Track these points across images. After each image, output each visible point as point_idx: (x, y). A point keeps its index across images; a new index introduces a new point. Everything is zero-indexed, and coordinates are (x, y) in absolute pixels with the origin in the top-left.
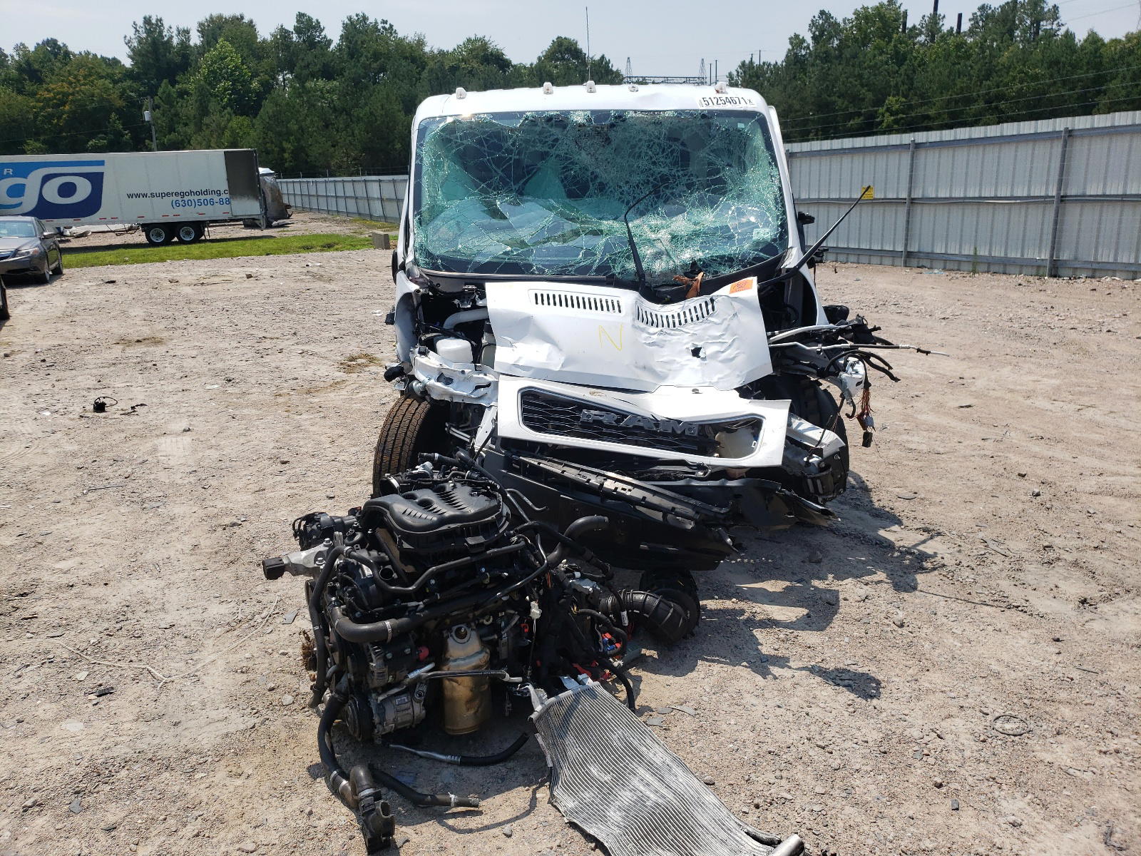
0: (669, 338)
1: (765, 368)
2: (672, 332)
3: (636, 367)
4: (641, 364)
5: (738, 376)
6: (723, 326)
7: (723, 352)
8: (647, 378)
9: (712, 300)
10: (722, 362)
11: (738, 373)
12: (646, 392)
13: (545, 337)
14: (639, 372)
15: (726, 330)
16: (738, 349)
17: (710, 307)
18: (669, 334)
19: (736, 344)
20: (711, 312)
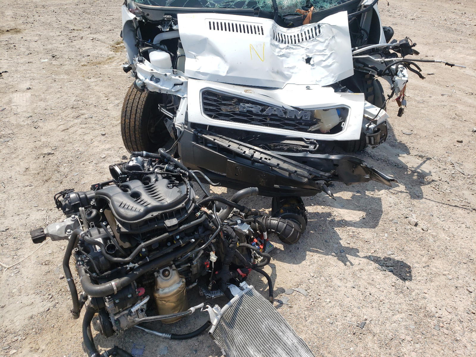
0: (292, 51)
1: (349, 71)
2: (294, 47)
3: (273, 72)
4: (276, 70)
5: (333, 77)
6: (325, 44)
7: (324, 61)
8: (279, 79)
9: (319, 26)
10: (324, 67)
11: (333, 75)
12: (278, 88)
13: (216, 53)
14: (274, 75)
15: (327, 46)
16: (334, 59)
17: (317, 31)
18: (292, 48)
19: (332, 57)
20: (318, 34)
